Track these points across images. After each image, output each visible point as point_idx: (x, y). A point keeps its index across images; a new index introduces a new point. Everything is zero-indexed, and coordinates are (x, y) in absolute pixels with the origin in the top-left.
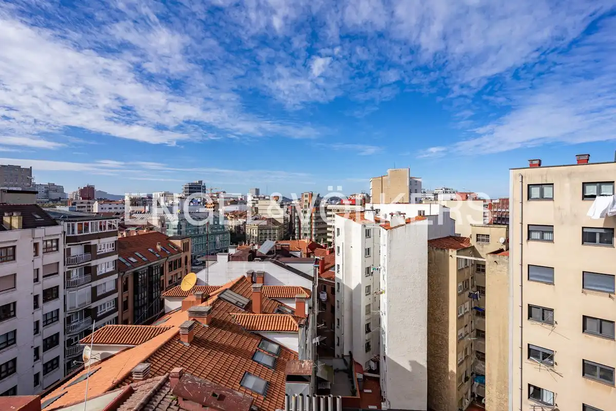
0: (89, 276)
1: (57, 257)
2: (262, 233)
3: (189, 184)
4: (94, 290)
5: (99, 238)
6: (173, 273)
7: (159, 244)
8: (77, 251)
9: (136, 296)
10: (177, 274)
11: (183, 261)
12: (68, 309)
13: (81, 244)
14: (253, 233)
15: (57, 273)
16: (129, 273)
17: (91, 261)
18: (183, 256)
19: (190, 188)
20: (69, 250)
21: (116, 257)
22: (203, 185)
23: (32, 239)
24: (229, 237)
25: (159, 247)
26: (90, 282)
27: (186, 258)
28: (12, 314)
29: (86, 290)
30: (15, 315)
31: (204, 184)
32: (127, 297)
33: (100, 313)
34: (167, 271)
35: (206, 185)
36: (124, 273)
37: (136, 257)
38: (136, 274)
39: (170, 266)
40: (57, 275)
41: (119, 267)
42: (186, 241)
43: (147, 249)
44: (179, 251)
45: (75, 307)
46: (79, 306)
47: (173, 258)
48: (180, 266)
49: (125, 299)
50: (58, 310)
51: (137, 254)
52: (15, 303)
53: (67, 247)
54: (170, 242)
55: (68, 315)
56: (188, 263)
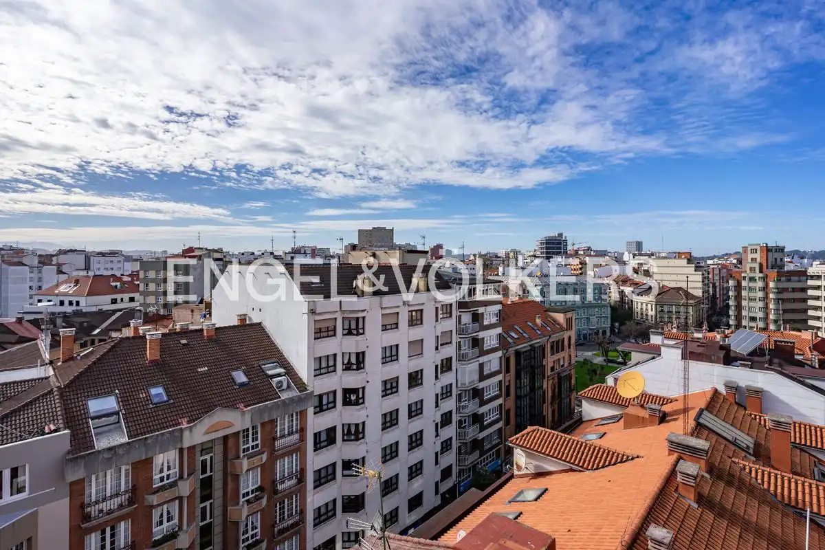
0: (477, 350)
1: (450, 324)
2: (662, 311)
3: (546, 237)
4: (481, 366)
5: (486, 306)
6: (556, 357)
7: (539, 317)
8: (466, 318)
9: (518, 381)
10: (559, 359)
11: (566, 343)
12: (459, 385)
13: (470, 311)
14: (647, 310)
15: (451, 343)
16: (512, 350)
17: (478, 332)
18: (566, 335)
19: (547, 243)
20: (460, 316)
21: (499, 330)
22: (564, 239)
23: (434, 303)
24: (609, 312)
25: (538, 321)
26: (478, 357)
27: (570, 338)
28: (420, 381)
29: (474, 366)
30: (421, 384)
31: (565, 237)
32: (509, 381)
33: (487, 396)
34: (549, 355)
35: (568, 239)
36: (507, 350)
37: (516, 331)
38: (518, 353)
39: (552, 347)
40: (450, 345)
41: (503, 343)
42: (569, 315)
43: (526, 322)
44: (562, 329)
45: (465, 384)
46: (469, 383)
47: (555, 338)
48: (563, 350)
49: (507, 384)
50: (451, 384)
51: (516, 327)
52: (422, 370)
53: (459, 314)
54: (549, 315)
55: (459, 392)
56: (572, 347)
